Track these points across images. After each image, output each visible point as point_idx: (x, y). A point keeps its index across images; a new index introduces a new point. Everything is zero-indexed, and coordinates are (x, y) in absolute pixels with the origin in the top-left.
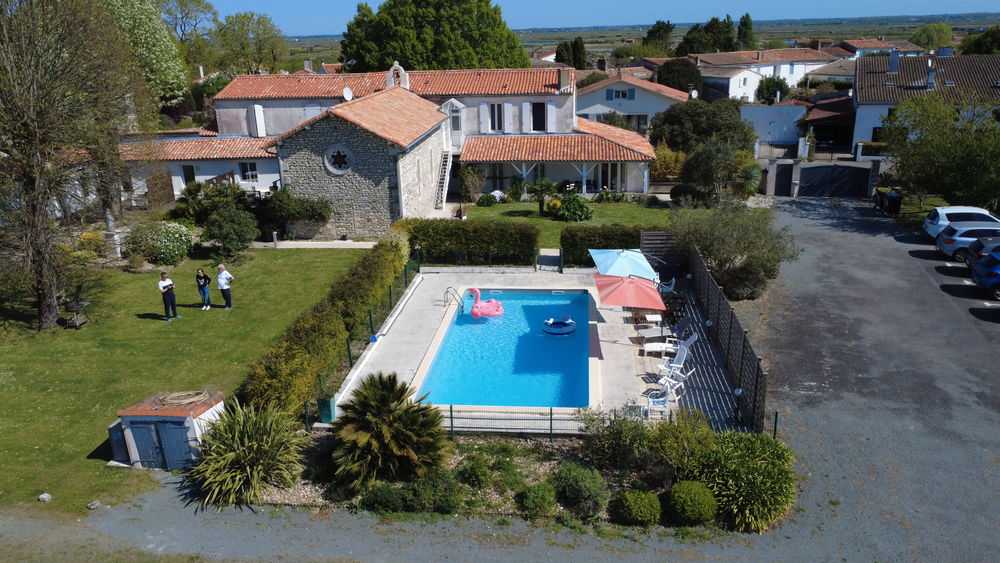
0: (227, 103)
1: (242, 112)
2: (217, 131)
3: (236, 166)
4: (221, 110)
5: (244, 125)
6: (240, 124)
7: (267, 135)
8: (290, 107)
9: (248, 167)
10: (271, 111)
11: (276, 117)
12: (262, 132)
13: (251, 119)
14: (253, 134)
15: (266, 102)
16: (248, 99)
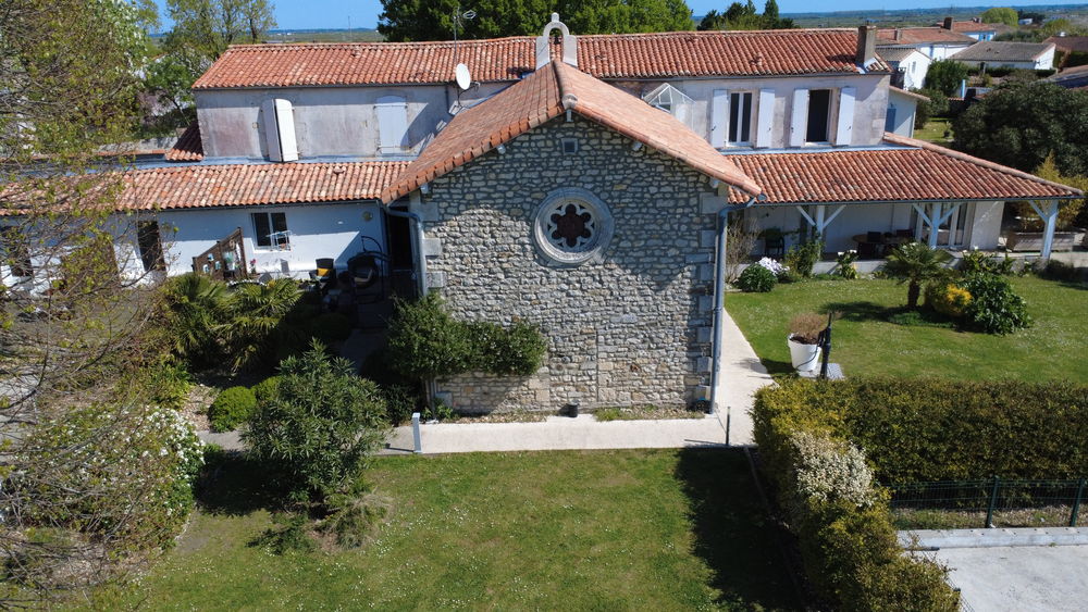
0: (219, 97)
1: (251, 114)
2: (200, 151)
3: (246, 221)
4: (208, 110)
5: (255, 138)
6: (246, 137)
7: (301, 157)
8: (345, 103)
9: (269, 224)
10: (308, 112)
11: (319, 124)
12: (290, 154)
13: (269, 128)
14: (272, 155)
15: (299, 92)
16: (262, 89)
